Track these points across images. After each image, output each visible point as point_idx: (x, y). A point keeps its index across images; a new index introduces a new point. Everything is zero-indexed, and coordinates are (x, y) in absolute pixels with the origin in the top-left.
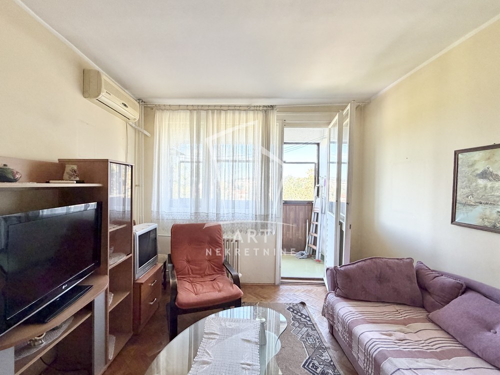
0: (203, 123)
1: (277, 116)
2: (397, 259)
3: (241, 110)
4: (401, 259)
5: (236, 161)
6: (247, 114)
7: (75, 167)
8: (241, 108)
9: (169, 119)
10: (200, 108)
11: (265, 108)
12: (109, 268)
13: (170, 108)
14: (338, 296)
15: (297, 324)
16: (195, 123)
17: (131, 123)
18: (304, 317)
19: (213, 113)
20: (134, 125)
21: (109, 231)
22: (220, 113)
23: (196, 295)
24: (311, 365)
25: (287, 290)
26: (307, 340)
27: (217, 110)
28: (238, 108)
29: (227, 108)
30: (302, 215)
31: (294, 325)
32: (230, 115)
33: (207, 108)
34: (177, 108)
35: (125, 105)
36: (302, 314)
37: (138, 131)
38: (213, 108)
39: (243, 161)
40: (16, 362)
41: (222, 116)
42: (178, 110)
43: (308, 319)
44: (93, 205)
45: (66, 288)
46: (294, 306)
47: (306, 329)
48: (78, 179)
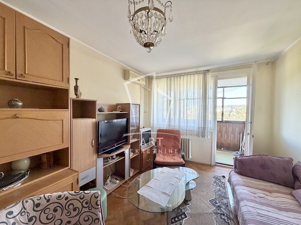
0: (172, 82)
1: (211, 75)
2: (280, 157)
3: (191, 74)
4: (283, 158)
5: (189, 99)
6: (194, 76)
7: (120, 106)
8: (191, 73)
9: (158, 82)
10: (171, 76)
11: (204, 72)
12: (130, 143)
13: (158, 78)
14: (235, 172)
15: (215, 184)
16: (169, 83)
17: (142, 86)
18: (221, 182)
19: (177, 78)
20: (144, 87)
21: (130, 129)
22: (181, 77)
23: (163, 159)
24: (214, 202)
25: (217, 169)
26: (217, 192)
27: (179, 76)
28: (190, 73)
29: (184, 74)
30: (237, 130)
31: (213, 184)
32: (185, 77)
33: (174, 75)
34: (161, 77)
35: (139, 80)
36: (221, 181)
37: (146, 89)
38: (177, 75)
39: (192, 99)
40: (103, 164)
41: (181, 78)
42: (162, 78)
43: (223, 184)
44: (125, 119)
45: (116, 146)
46: (217, 177)
47: (220, 188)
48: (121, 110)
